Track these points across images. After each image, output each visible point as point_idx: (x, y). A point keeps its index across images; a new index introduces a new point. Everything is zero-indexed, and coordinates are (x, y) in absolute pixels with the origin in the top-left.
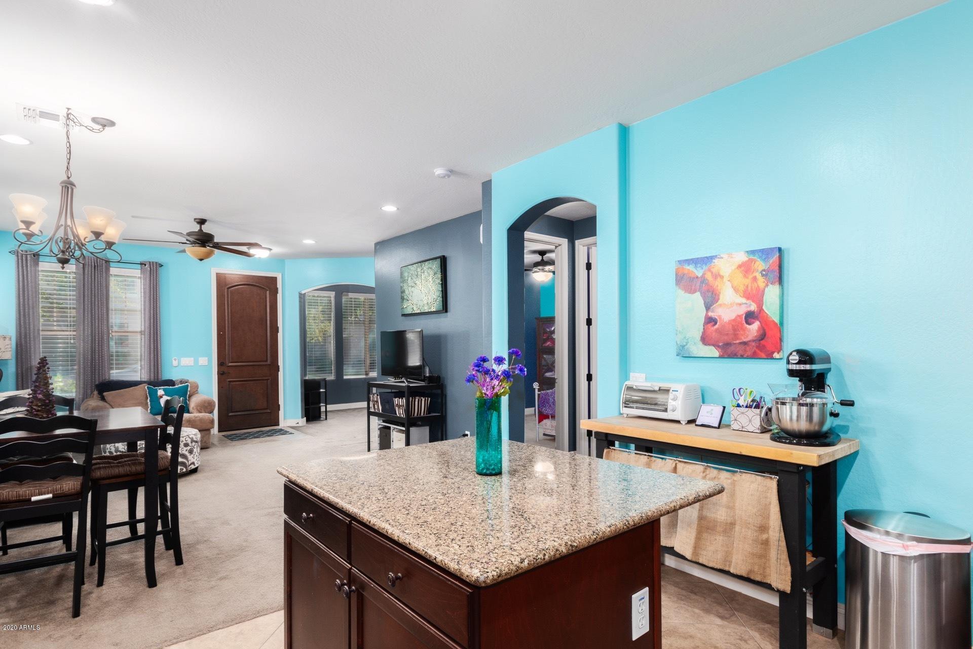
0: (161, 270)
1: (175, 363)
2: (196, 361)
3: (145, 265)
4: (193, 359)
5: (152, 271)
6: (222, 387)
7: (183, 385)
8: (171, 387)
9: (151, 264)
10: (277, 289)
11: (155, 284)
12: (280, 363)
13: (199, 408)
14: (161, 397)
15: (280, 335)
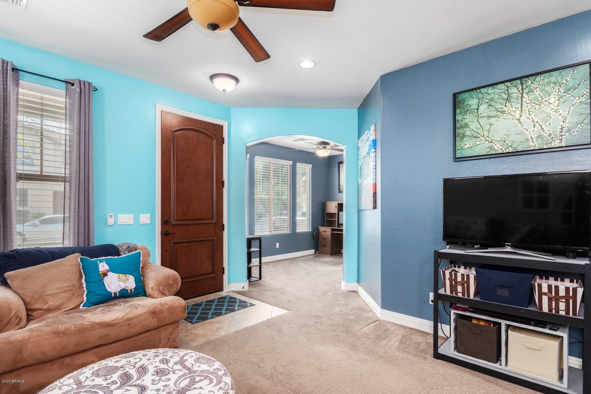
0: (94, 95)
1: (111, 221)
2: (137, 219)
3: (73, 85)
4: (132, 216)
5: (83, 93)
6: (166, 251)
7: (134, 252)
8: (116, 257)
9: (82, 83)
10: (223, 138)
11: (87, 112)
12: (225, 222)
13: (161, 288)
14: (105, 275)
15: (225, 190)
